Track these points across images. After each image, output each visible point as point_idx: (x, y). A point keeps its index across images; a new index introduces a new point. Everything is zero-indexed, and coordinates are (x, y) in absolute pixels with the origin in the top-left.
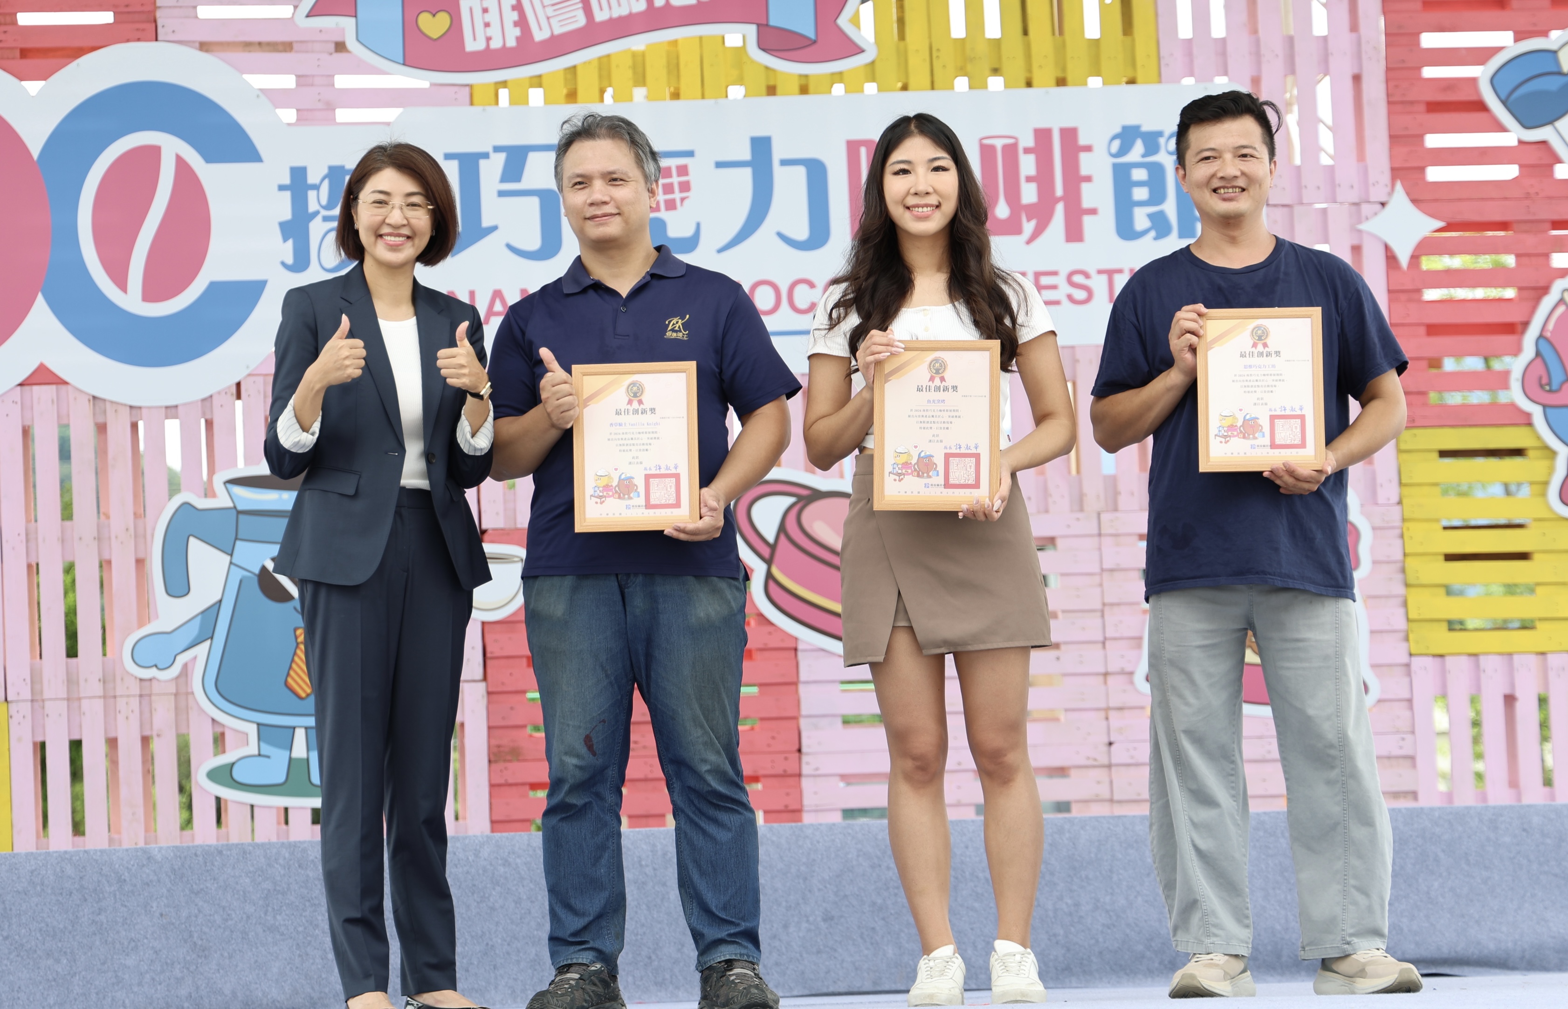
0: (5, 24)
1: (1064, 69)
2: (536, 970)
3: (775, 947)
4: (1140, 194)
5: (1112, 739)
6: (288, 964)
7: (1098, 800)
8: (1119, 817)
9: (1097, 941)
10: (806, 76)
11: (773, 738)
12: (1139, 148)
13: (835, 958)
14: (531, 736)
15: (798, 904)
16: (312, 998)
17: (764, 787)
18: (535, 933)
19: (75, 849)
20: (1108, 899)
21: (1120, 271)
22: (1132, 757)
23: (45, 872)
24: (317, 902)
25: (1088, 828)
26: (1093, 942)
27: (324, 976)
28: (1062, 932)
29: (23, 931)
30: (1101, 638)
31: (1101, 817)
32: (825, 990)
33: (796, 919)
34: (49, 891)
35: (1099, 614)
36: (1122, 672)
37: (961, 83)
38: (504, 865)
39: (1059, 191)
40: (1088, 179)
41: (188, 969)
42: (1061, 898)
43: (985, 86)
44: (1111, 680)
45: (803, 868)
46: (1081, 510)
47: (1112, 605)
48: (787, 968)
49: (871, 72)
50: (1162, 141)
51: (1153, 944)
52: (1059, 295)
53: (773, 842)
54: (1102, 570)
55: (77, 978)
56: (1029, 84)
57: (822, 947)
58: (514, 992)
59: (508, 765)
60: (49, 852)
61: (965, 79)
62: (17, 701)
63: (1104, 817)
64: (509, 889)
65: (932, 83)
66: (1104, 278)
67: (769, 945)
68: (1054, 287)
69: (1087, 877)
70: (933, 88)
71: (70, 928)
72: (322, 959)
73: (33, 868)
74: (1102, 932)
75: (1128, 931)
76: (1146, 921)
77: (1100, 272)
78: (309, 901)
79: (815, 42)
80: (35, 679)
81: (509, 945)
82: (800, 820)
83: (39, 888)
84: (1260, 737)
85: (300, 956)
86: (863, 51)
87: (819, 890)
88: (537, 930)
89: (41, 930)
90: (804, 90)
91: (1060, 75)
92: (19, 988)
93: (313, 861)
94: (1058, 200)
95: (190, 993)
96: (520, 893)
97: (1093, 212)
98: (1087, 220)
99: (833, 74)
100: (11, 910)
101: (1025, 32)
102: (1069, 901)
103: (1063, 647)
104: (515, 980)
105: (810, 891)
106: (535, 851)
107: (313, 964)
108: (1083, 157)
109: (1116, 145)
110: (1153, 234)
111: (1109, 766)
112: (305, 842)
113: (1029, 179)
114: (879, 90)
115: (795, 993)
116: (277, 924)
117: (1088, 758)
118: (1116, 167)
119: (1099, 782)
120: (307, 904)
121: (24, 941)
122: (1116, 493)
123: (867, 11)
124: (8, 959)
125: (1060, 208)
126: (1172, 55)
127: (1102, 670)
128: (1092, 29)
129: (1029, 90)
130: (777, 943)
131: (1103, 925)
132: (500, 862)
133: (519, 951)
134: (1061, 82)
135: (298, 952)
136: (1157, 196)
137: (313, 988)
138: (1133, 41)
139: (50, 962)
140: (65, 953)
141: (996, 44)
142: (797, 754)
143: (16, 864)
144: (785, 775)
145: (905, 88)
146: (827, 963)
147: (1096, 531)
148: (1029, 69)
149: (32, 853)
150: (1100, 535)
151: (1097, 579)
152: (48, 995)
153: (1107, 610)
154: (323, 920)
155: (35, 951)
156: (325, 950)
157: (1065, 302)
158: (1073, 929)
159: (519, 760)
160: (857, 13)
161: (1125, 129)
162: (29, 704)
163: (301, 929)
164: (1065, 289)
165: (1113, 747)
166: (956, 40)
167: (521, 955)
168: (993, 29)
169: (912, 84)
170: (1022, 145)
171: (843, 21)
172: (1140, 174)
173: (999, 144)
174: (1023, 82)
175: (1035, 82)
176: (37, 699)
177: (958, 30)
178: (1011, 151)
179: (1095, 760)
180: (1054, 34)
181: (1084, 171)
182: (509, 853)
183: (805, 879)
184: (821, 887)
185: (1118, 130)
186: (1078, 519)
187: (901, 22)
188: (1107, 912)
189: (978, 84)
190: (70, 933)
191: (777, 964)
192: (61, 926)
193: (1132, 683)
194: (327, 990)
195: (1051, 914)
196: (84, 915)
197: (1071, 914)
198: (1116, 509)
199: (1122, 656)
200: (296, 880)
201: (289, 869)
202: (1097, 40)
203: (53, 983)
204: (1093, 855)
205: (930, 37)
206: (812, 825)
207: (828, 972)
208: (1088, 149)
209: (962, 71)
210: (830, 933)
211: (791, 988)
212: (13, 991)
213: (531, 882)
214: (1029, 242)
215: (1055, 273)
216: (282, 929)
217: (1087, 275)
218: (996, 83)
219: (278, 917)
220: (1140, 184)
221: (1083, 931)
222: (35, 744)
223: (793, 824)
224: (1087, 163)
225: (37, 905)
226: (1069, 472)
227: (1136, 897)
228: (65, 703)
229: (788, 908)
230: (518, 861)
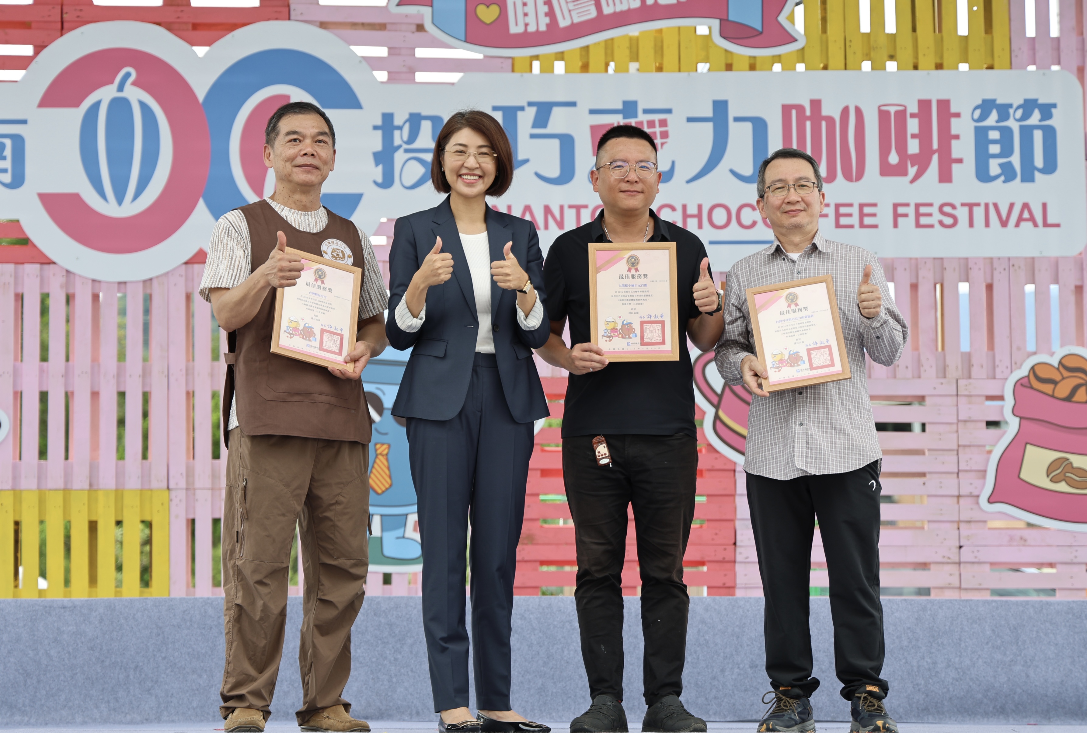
0: (182, 5)
1: (942, 57)
2: (541, 695)
3: (714, 685)
4: (994, 149)
5: (961, 544)
6: (365, 684)
7: (950, 587)
8: (967, 601)
9: (948, 690)
10: (755, 57)
11: (716, 534)
12: (994, 116)
13: (757, 695)
14: (542, 527)
15: (732, 655)
16: (381, 710)
17: (708, 569)
18: (542, 668)
19: (214, 597)
20: (957, 660)
21: (978, 205)
22: (976, 557)
23: (193, 612)
24: (386, 640)
25: (944, 607)
26: (945, 690)
27: (389, 694)
28: (923, 682)
29: (176, 654)
30: (956, 470)
31: (954, 600)
32: (749, 718)
33: (730, 666)
34: (196, 626)
35: (955, 452)
36: (971, 495)
37: (866, 66)
38: (521, 619)
39: (935, 146)
40: (957, 137)
41: (293, 685)
42: (923, 658)
43: (884, 68)
44: (962, 500)
45: (737, 629)
46: (945, 377)
47: (965, 446)
48: (723, 701)
49: (801, 55)
50: (1011, 111)
51: (989, 694)
52: (933, 220)
53: (715, 609)
54: (958, 421)
55: (214, 689)
56: (916, 67)
57: (748, 687)
58: (525, 710)
59: (525, 547)
60: (196, 598)
61: (869, 63)
62: (176, 489)
63: (956, 600)
64: (524, 636)
65: (846, 64)
66: (966, 209)
67: (710, 683)
68: (930, 215)
69: (942, 643)
70: (846, 69)
71: (210, 653)
72: (389, 682)
73: (185, 609)
74: (952, 684)
75: (971, 684)
76: (984, 677)
77: (963, 205)
78: (381, 640)
79: (761, 33)
80: (190, 474)
81: (523, 676)
82: (733, 594)
83: (188, 624)
84: (1070, 546)
85: (373, 679)
86: (796, 40)
87: (748, 645)
88: (544, 667)
89: (189, 654)
90: (752, 67)
91: (939, 61)
92: (172, 694)
93: (384, 611)
94: (934, 152)
95: (294, 703)
96: (532, 640)
97: (960, 161)
98: (955, 167)
99: (774, 56)
100: (168, 638)
101: (914, 30)
102: (929, 660)
103: (928, 476)
104: (527, 702)
105: (741, 646)
106: (543, 609)
107: (382, 685)
108: (954, 121)
109: (977, 113)
110: (1002, 178)
111: (959, 563)
112: (379, 597)
113: (913, 136)
114: (807, 69)
115: (728, 719)
116: (357, 655)
117: (944, 557)
118: (976, 128)
119: (951, 575)
120: (379, 642)
121: (177, 661)
122: (970, 366)
123: (799, 11)
124: (165, 673)
125: (935, 158)
126: (1020, 49)
127: (957, 494)
128: (963, 30)
129: (916, 72)
130: (716, 683)
131: (953, 678)
132: (518, 617)
133: (530, 681)
134: (939, 66)
135: (372, 676)
136: (1007, 151)
137: (381, 702)
138: (992, 38)
139: (195, 677)
140: (206, 670)
141: (893, 37)
142: (733, 546)
143: (173, 605)
144: (723, 561)
145: (825, 68)
146: (752, 698)
147: (955, 393)
148: (916, 56)
149: (184, 598)
150: (957, 395)
151: (954, 427)
152: (193, 700)
153: (961, 450)
154: (390, 654)
155: (184, 669)
156: (391, 676)
157: (937, 225)
158: (931, 681)
159: (533, 544)
160: (792, 13)
161: (984, 101)
162: (184, 491)
163: (374, 660)
164: (937, 216)
165: (962, 550)
166: (864, 34)
167: (531, 684)
168: (890, 27)
169: (831, 65)
170: (909, 111)
171: (782, 19)
172: (995, 135)
173: (892, 110)
174: (911, 66)
175: (920, 66)
176: (190, 489)
177: (865, 27)
178: (901, 115)
179: (949, 558)
180: (935, 32)
181: (954, 131)
182: (525, 610)
183: (738, 637)
184: (749, 643)
185: (980, 102)
186: (942, 383)
187: (824, 20)
188: (956, 669)
189: (878, 66)
190: (210, 656)
191: (716, 698)
192: (203, 651)
193: (978, 503)
194: (391, 704)
195: (915, 669)
196: (220, 644)
197: (929, 670)
198: (970, 377)
199: (971, 484)
200: (372, 624)
201: (367, 616)
202: (966, 37)
203: (196, 692)
204: (947, 628)
205: (845, 32)
206: (744, 598)
207: (752, 705)
208: (958, 115)
209: (867, 57)
210: (755, 677)
211: (725, 715)
212: (168, 696)
213: (540, 632)
214: (912, 181)
215: (931, 205)
216: (361, 659)
217: (954, 207)
218: (891, 66)
219: (359, 651)
220: (994, 142)
221: (938, 682)
222: (188, 520)
223: (730, 597)
224: (956, 126)
225: (186, 636)
226: (937, 349)
227: (977, 659)
228: (210, 492)
229: (725, 658)
230: (531, 616)
